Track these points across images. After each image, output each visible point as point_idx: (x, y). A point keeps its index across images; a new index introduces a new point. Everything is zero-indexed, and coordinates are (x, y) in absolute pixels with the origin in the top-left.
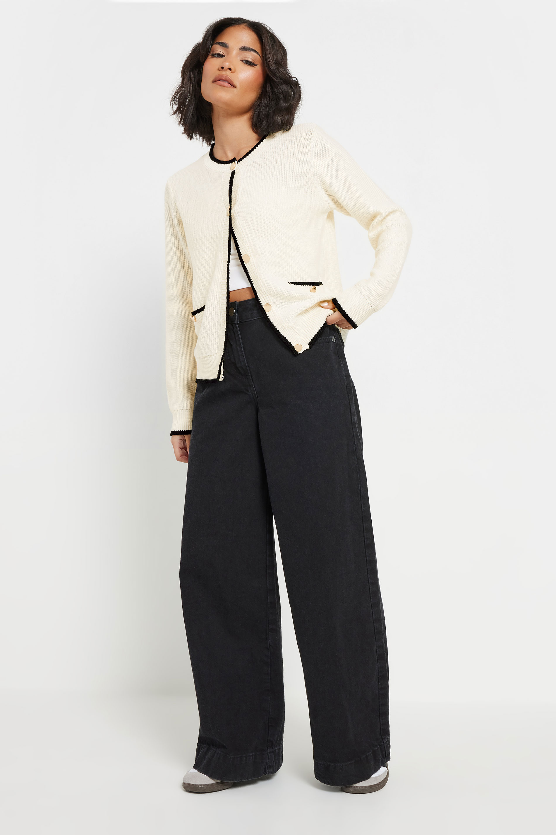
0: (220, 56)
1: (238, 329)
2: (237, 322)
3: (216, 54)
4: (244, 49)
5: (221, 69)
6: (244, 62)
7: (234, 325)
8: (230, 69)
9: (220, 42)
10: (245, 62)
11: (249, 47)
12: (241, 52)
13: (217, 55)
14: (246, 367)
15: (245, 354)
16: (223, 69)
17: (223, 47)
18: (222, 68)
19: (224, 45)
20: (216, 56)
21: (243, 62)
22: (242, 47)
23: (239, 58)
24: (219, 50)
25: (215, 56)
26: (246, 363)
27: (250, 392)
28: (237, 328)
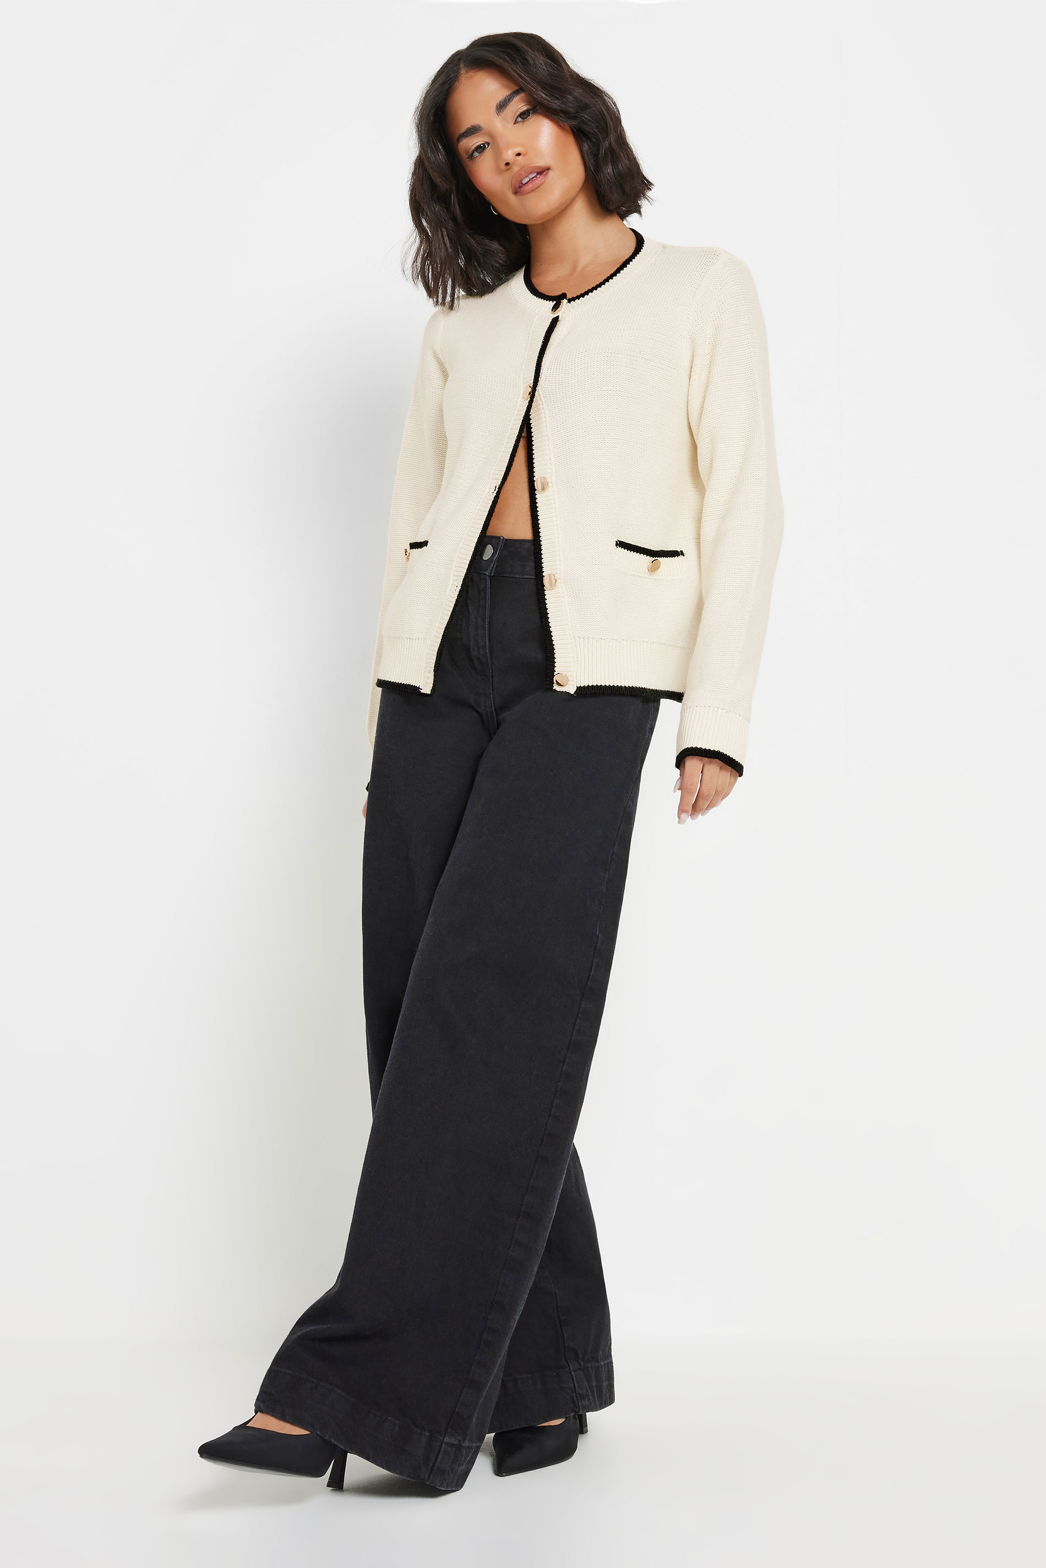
0: (481, 149)
1: (488, 586)
2: (490, 574)
3: (473, 152)
4: (501, 106)
5: (509, 167)
6: (520, 122)
7: (482, 576)
8: (519, 154)
9: (463, 133)
10: (519, 119)
11: (504, 97)
12: (502, 114)
13: (477, 152)
14: (487, 659)
15: (489, 634)
16: (510, 164)
17: (474, 135)
18: (507, 164)
19: (474, 130)
20: (476, 154)
21: (518, 122)
22: (497, 106)
23: (510, 125)
24: (473, 142)
25: (474, 154)
26: (488, 652)
27: (482, 708)
28: (486, 584)
